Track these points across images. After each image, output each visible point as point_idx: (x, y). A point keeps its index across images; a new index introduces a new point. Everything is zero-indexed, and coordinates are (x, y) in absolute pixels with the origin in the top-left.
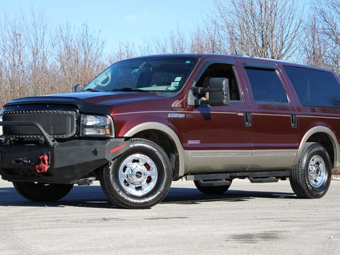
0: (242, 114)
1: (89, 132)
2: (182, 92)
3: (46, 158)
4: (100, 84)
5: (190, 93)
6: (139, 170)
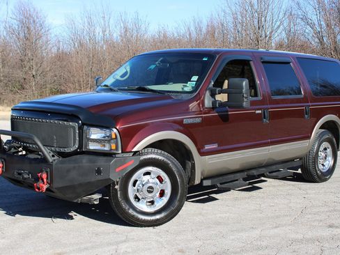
0: (260, 112)
2: (199, 93)
3: (44, 176)
4: (119, 78)
5: (208, 93)
6: (150, 185)
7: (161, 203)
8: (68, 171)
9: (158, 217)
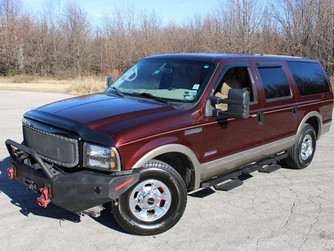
0: (255, 115)
1: (92, 163)
2: (200, 102)
3: (46, 191)
4: (127, 79)
5: (208, 103)
6: (151, 196)
7: (161, 213)
8: (68, 188)
9: (157, 226)
